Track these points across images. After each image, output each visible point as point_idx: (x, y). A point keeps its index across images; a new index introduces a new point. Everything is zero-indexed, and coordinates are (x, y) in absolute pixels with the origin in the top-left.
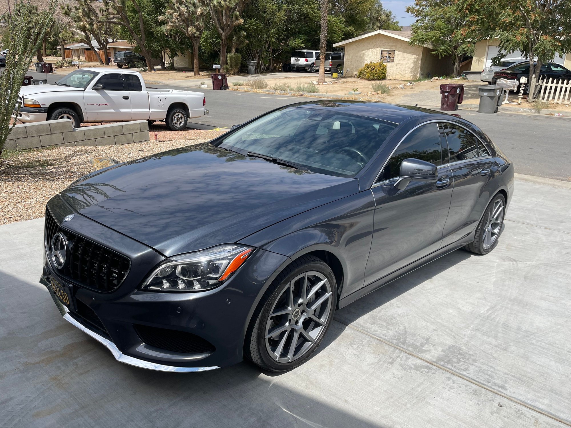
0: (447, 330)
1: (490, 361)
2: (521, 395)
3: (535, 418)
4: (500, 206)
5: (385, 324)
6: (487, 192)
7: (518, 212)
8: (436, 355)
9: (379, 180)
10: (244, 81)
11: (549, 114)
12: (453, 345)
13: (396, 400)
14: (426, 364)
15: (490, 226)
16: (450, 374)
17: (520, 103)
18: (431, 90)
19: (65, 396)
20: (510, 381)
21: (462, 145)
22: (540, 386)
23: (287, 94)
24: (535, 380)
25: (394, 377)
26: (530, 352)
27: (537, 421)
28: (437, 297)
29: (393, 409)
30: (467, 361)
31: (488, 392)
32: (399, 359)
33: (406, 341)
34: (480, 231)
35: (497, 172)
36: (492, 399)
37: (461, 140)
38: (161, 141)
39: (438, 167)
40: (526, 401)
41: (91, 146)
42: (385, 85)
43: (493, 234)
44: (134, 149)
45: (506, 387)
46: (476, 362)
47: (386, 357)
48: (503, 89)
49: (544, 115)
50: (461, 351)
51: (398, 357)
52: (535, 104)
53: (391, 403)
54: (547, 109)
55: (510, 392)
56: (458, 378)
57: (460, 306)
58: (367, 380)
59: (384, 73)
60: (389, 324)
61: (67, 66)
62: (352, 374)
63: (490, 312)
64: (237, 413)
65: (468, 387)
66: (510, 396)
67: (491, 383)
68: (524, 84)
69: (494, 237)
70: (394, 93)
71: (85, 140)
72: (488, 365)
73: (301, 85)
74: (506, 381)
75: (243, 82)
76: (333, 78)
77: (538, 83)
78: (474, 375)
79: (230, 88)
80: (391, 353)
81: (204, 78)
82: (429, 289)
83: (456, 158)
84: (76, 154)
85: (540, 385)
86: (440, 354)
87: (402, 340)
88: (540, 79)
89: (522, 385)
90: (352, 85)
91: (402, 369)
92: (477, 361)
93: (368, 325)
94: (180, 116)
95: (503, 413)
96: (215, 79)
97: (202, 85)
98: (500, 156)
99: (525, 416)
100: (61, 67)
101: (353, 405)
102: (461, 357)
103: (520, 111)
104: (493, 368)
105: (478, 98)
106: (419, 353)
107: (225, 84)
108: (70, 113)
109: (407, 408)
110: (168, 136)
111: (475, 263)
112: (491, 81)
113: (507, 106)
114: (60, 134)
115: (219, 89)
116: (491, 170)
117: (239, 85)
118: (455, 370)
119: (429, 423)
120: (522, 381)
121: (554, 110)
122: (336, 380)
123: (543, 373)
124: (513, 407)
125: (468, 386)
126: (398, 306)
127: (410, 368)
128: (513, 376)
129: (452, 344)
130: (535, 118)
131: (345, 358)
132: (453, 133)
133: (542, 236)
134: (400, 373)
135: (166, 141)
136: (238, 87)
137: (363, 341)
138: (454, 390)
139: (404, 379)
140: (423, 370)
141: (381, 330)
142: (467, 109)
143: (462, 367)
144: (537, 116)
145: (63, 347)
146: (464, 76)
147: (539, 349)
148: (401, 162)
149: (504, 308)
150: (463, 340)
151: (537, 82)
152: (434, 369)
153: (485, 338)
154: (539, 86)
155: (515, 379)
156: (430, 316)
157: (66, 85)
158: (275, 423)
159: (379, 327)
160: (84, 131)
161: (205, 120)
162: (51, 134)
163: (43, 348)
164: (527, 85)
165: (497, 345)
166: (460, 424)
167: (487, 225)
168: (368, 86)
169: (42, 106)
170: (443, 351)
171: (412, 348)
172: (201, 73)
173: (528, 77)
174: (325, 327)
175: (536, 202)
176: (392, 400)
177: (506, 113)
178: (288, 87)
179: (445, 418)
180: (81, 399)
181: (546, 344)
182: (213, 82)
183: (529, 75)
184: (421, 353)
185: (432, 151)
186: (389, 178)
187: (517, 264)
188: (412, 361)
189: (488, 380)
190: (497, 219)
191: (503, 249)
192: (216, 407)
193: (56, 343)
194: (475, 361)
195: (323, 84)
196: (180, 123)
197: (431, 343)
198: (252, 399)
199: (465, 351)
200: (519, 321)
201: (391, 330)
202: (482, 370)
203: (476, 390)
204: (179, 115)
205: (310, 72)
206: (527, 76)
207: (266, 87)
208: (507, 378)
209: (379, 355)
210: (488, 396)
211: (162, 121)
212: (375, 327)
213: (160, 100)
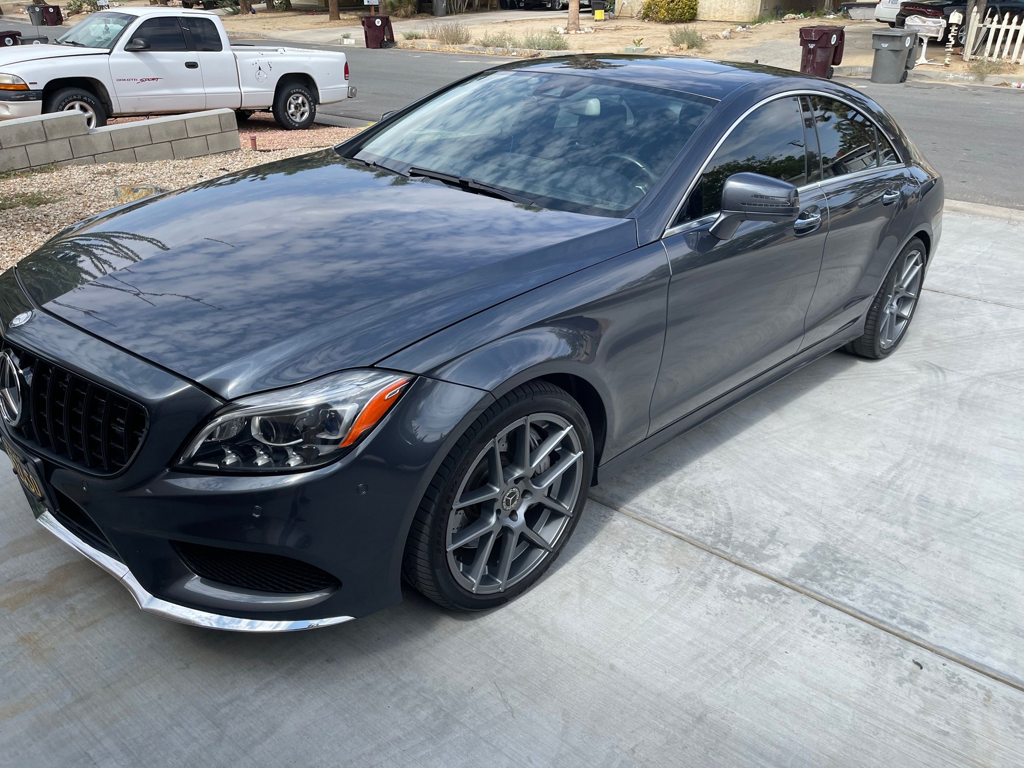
0: (811, 513)
1: (894, 573)
2: (957, 641)
3: (986, 690)
4: (916, 264)
5: (689, 505)
6: (891, 237)
7: (945, 273)
8: (790, 565)
9: (680, 220)
10: (426, 31)
11: (1001, 84)
12: (822, 543)
13: (712, 661)
14: (771, 583)
15: (895, 303)
16: (816, 602)
17: (948, 63)
18: (783, 40)
19: (46, 675)
20: (934, 613)
21: (843, 143)
22: (993, 622)
23: (507, 53)
24: (984, 611)
25: (708, 613)
26: (973, 552)
27: (989, 695)
28: (792, 447)
29: (705, 679)
30: (850, 575)
31: (891, 637)
32: (717, 576)
33: (730, 538)
34: (875, 314)
35: (913, 197)
36: (899, 652)
37: (841, 134)
38: (264, 151)
39: (799, 190)
40: (968, 655)
41: (126, 161)
42: (695, 32)
43: (900, 318)
44: (210, 167)
45: (928, 626)
46: (868, 577)
47: (692, 572)
48: (919, 36)
49: (991, 86)
50: (838, 555)
51: (716, 571)
52: (975, 64)
53: (703, 669)
54: (997, 75)
55: (936, 636)
56: (832, 610)
57: (835, 463)
58: (655, 621)
59: (692, 8)
60: (697, 504)
61: (89, 9)
62: (624, 609)
63: (893, 473)
64: (394, 700)
65: (851, 628)
66: (936, 646)
67: (898, 618)
68: (957, 25)
69: (903, 323)
70: (711, 46)
71: (114, 150)
72: (890, 582)
73: (535, 36)
74: (926, 615)
75: (422, 31)
76: (596, 21)
77: (983, 23)
78: (863, 604)
79: (399, 45)
80: (701, 565)
81: (348, 25)
82: (777, 431)
83: (831, 172)
84: (96, 179)
85: (994, 619)
86: (797, 563)
87: (723, 536)
88: (987, 15)
89: (958, 622)
90: (631, 33)
91: (722, 596)
92: (870, 573)
93: (658, 509)
94: (300, 101)
95: (921, 681)
96: (369, 27)
97: (345, 40)
98: (919, 164)
99: (966, 686)
100: (78, 13)
101: (625, 675)
102: (839, 566)
103: (947, 78)
104: (900, 587)
105: (870, 54)
106: (757, 562)
107: (389, 37)
108: (85, 98)
109: (733, 677)
110: (279, 140)
111: (864, 376)
112: (894, 20)
113: (925, 69)
114: (63, 140)
115: (379, 46)
116: (902, 193)
117: (416, 38)
118: (826, 593)
119: (776, 706)
120: (958, 613)
121: (1011, 75)
122: (594, 623)
123: (999, 595)
124: (941, 667)
125: (851, 625)
126: (716, 466)
127: (740, 594)
128: (940, 603)
129: (821, 541)
130: (976, 92)
131: (612, 578)
132: (827, 119)
133: (990, 318)
134: (719, 605)
135: (274, 150)
136: (414, 43)
137: (647, 542)
138: (825, 634)
139: (727, 616)
140: (763, 596)
141: (682, 516)
142: (850, 75)
143: (840, 588)
144: (978, 88)
145: (47, 572)
146: (844, 10)
147: (991, 546)
148: (725, 181)
149: (920, 465)
150: (841, 532)
151: (981, 20)
152: (786, 595)
153: (885, 526)
154: (984, 30)
155: (945, 609)
156: (777, 486)
157: (75, 44)
158: (470, 718)
159: (678, 511)
160: (110, 133)
161: (351, 109)
162: (46, 141)
163: (7, 576)
164: (963, 26)
165: (907, 540)
166: (837, 707)
167: (889, 302)
168: (662, 35)
169: (31, 87)
170: (803, 555)
171: (742, 551)
172: (341, 16)
173: (964, 13)
174: (571, 518)
175: (978, 253)
176: (704, 661)
177: (921, 83)
178: (510, 39)
179: (807, 695)
180: (78, 681)
181: (1003, 535)
182: (366, 33)
183: (966, 9)
184: (760, 562)
185: (783, 158)
186: (700, 216)
187: (945, 376)
188: (744, 579)
189: (891, 612)
190: (909, 288)
191: (917, 346)
192: (352, 688)
193: (34, 564)
194: (865, 574)
195: (576, 33)
196: (302, 115)
197: (781, 539)
198: (424, 669)
199: (845, 554)
200: (949, 489)
201: (702, 516)
202: (878, 592)
203: (868, 635)
204: (298, 98)
205: (552, 9)
206: (961, 10)
207: (467, 40)
208: (928, 607)
209: (678, 568)
210: (892, 647)
211: (267, 111)
212: (671, 512)
213: (260, 69)
